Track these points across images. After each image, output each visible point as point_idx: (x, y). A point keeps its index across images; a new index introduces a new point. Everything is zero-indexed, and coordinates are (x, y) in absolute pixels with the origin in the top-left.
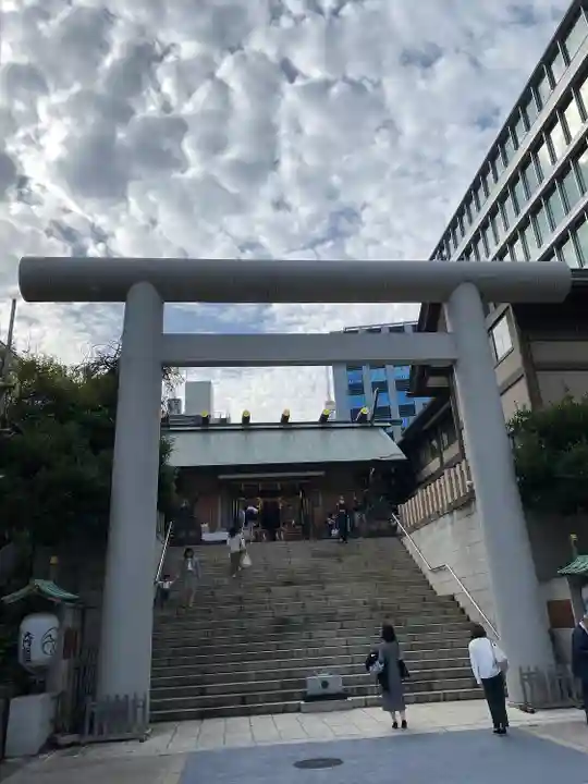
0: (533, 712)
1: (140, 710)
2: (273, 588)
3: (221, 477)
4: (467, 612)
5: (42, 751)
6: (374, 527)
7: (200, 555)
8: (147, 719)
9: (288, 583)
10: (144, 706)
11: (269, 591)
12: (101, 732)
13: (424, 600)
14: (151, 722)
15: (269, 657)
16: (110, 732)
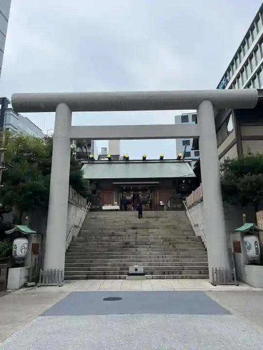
0: (215, 285)
1: (60, 275)
2: (127, 230)
3: (114, 183)
4: (205, 243)
5: (21, 288)
6: (175, 206)
7: (100, 215)
8: (63, 279)
9: (133, 228)
10: (62, 274)
11: (125, 231)
12: (45, 282)
13: (187, 238)
14: (65, 279)
15: (118, 257)
16: (49, 283)
